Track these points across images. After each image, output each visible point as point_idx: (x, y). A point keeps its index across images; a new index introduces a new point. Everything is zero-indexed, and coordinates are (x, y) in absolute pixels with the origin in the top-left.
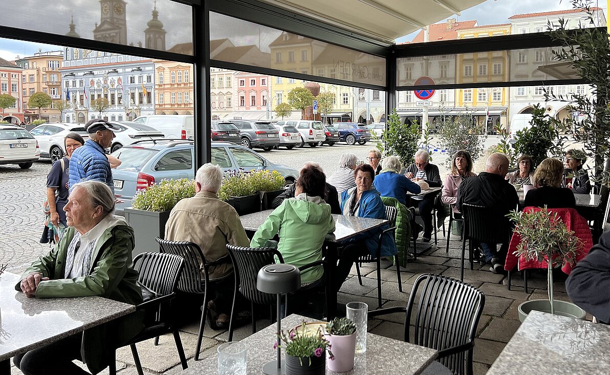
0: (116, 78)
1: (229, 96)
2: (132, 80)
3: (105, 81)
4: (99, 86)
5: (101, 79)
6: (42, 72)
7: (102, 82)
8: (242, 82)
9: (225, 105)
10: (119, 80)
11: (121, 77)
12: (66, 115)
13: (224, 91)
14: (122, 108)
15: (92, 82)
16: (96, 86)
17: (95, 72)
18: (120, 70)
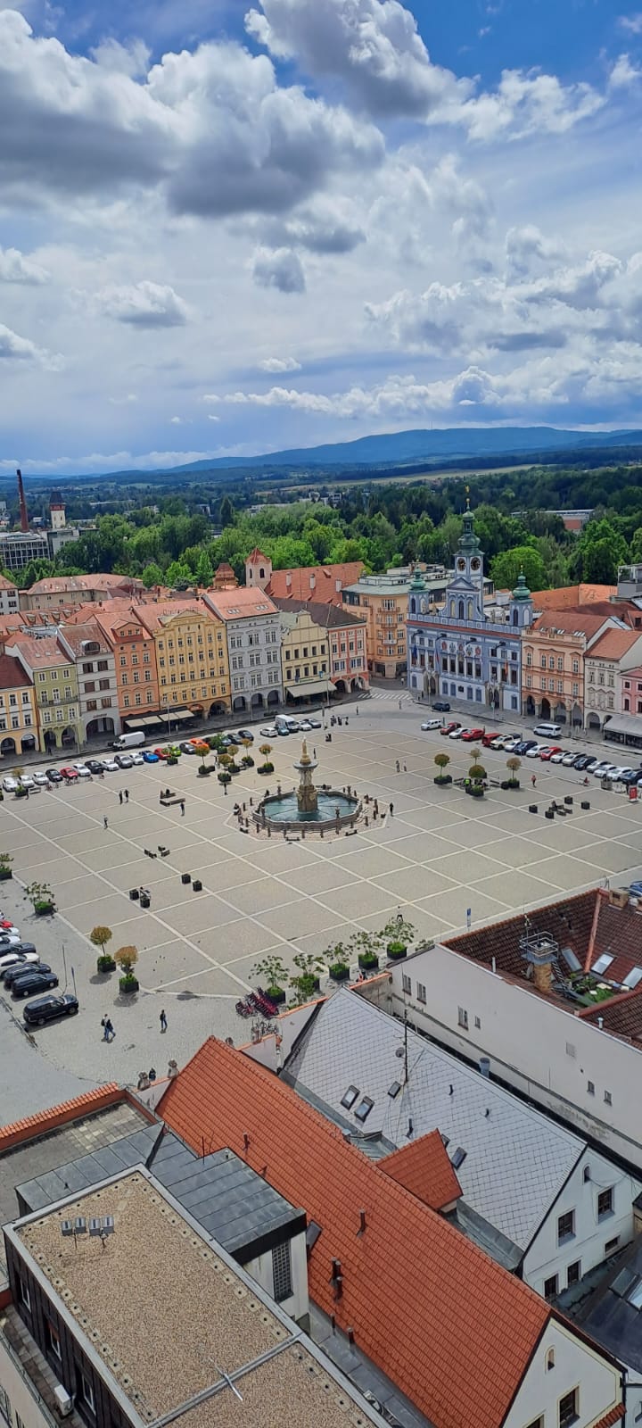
0: (474, 647)
1: (612, 696)
2: (494, 653)
3: (461, 647)
4: (452, 651)
5: (455, 643)
6: (376, 612)
7: (457, 648)
8: (627, 685)
9: (607, 704)
10: (477, 649)
11: (480, 647)
12: (412, 674)
13: (607, 689)
14: (481, 681)
15: (444, 644)
16: (449, 651)
17: (449, 635)
18: (479, 639)
